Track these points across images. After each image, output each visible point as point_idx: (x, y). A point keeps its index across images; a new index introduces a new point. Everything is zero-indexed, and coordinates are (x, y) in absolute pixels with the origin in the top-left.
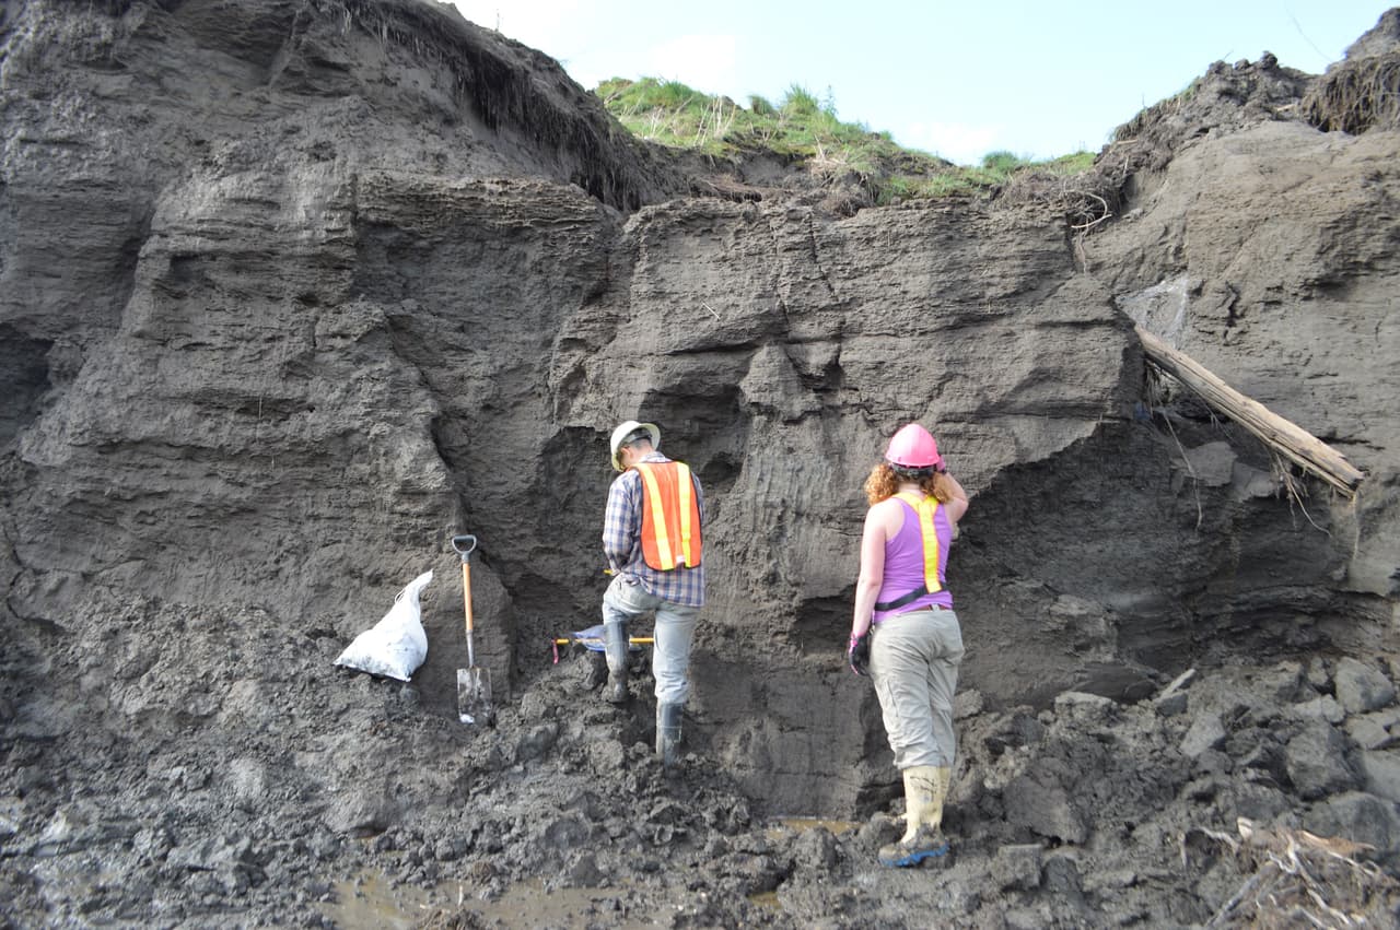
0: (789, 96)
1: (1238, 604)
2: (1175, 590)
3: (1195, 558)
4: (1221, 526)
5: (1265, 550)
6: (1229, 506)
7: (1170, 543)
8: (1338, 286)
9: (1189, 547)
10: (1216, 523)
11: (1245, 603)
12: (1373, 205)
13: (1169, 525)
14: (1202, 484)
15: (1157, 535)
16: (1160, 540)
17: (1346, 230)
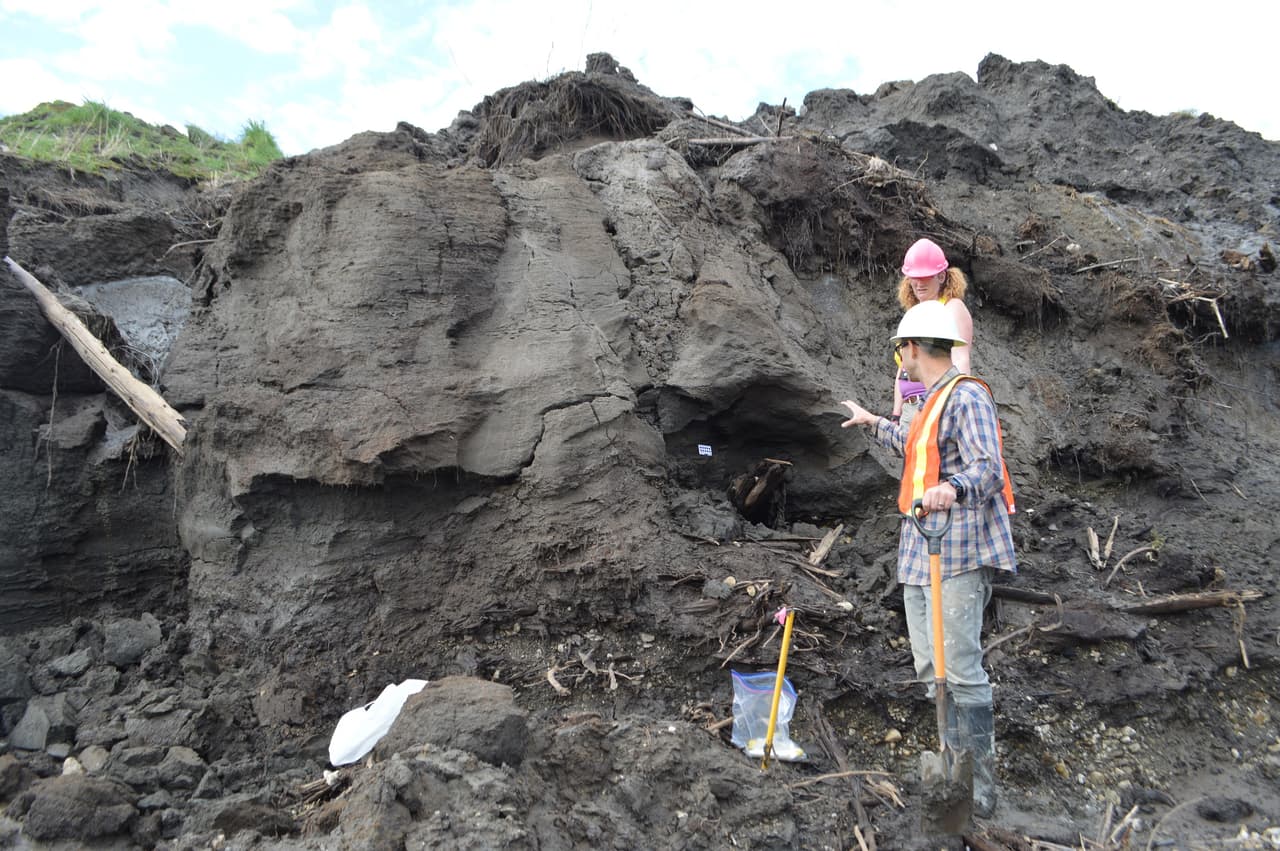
0: (247, 130)
1: (120, 566)
2: (31, 551)
3: (54, 519)
4: (80, 488)
5: (131, 512)
6: (86, 469)
7: (28, 505)
8: (251, 264)
9: (48, 509)
10: (74, 485)
11: (126, 565)
12: (263, 186)
13: (28, 486)
14: (55, 447)
15: (12, 497)
16: (17, 501)
17: (247, 211)
